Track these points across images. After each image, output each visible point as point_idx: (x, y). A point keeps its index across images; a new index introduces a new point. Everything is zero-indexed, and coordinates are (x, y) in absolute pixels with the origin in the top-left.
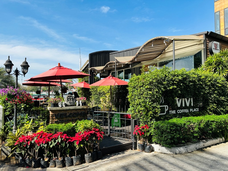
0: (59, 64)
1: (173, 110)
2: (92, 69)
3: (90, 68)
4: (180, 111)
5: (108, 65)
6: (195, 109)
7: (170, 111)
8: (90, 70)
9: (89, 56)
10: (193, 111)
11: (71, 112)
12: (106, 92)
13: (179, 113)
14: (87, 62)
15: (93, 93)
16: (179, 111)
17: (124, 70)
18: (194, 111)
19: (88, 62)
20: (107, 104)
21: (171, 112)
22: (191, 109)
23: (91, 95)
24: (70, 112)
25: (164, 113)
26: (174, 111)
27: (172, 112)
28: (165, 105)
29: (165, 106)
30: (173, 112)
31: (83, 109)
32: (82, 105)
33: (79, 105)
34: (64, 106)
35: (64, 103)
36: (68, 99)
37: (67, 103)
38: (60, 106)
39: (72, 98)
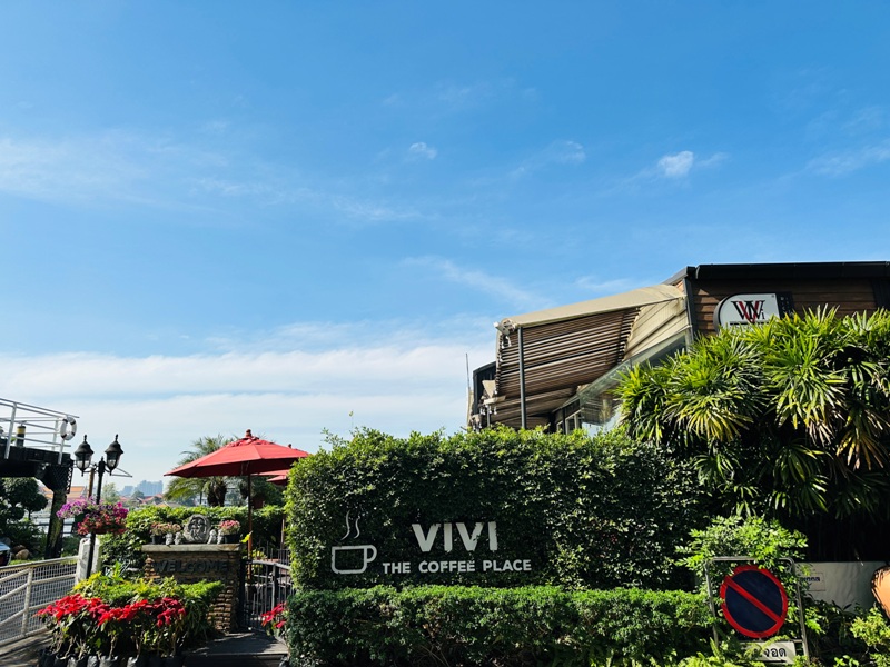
1: (398, 560)
4: (434, 567)
6: (507, 562)
7: (386, 565)
10: (495, 569)
11: (193, 559)
13: (426, 571)
16: (425, 567)
18: (505, 568)
21: (390, 568)
22: (485, 562)
24: (190, 558)
25: (361, 568)
26: (404, 564)
27: (394, 568)
28: (362, 544)
29: (365, 548)
30: (399, 568)
31: (222, 552)
32: (223, 542)
33: (214, 542)
34: (177, 542)
35: (178, 534)
36: (190, 525)
37: (187, 535)
38: (167, 542)
39: (203, 524)
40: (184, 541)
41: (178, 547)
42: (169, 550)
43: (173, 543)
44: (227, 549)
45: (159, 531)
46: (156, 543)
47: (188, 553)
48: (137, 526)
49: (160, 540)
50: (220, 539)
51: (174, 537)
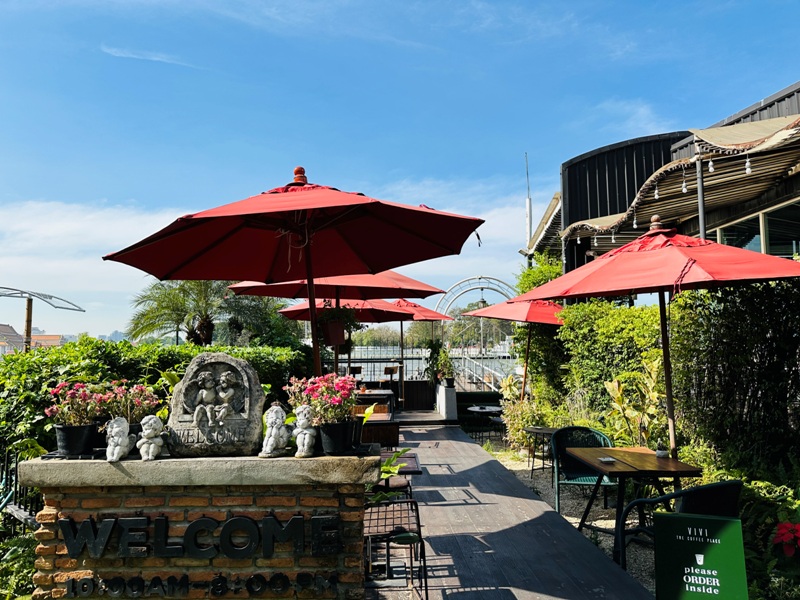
0: (300, 171)
2: (575, 229)
3: (568, 230)
5: (652, 188)
8: (566, 238)
9: (563, 174)
11: (211, 510)
12: (643, 341)
14: (554, 202)
15: (577, 349)
17: (760, 214)
19: (560, 205)
20: (652, 417)
23: (568, 358)
24: (198, 508)
31: (316, 487)
32: (316, 450)
33: (287, 448)
34: (147, 449)
35: (148, 423)
36: (193, 388)
37: (183, 424)
38: (113, 452)
39: (236, 386)
40: (172, 447)
41: (150, 468)
42: (116, 478)
43: (134, 453)
44: (335, 477)
45: (80, 412)
46: (72, 454)
47: (189, 490)
48: (37, 387)
49: (86, 441)
50: (303, 439)
51: (135, 430)
